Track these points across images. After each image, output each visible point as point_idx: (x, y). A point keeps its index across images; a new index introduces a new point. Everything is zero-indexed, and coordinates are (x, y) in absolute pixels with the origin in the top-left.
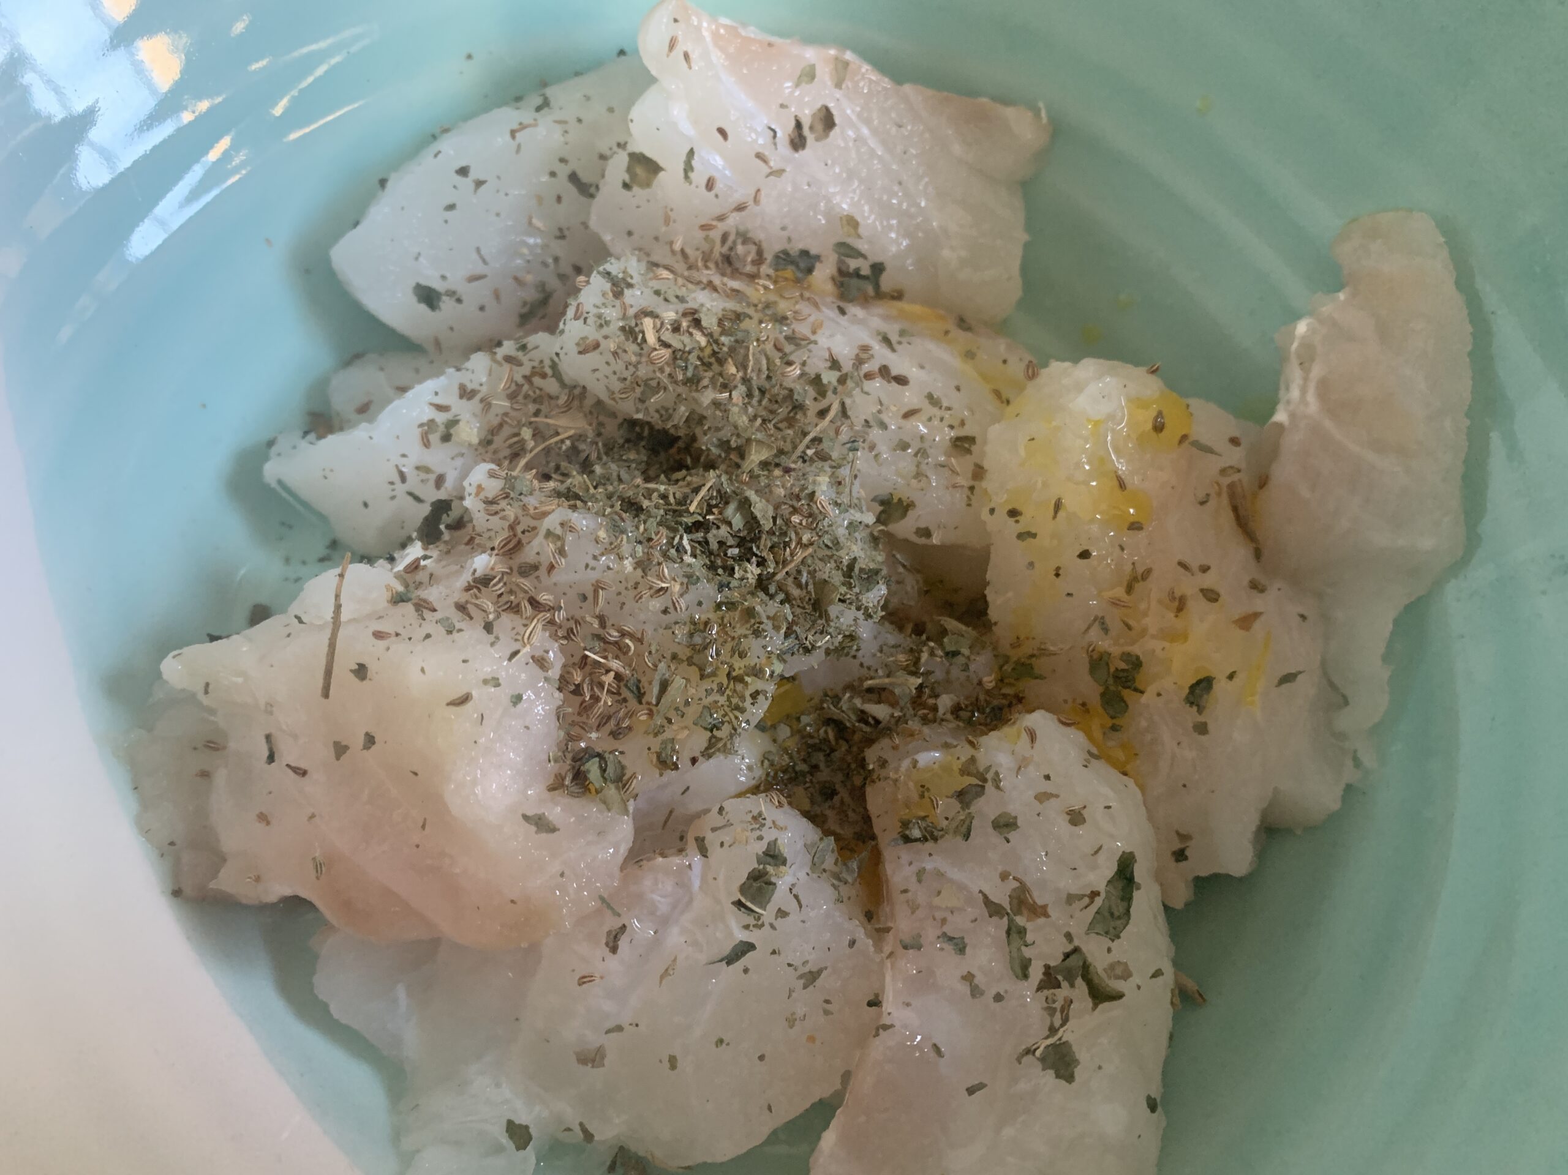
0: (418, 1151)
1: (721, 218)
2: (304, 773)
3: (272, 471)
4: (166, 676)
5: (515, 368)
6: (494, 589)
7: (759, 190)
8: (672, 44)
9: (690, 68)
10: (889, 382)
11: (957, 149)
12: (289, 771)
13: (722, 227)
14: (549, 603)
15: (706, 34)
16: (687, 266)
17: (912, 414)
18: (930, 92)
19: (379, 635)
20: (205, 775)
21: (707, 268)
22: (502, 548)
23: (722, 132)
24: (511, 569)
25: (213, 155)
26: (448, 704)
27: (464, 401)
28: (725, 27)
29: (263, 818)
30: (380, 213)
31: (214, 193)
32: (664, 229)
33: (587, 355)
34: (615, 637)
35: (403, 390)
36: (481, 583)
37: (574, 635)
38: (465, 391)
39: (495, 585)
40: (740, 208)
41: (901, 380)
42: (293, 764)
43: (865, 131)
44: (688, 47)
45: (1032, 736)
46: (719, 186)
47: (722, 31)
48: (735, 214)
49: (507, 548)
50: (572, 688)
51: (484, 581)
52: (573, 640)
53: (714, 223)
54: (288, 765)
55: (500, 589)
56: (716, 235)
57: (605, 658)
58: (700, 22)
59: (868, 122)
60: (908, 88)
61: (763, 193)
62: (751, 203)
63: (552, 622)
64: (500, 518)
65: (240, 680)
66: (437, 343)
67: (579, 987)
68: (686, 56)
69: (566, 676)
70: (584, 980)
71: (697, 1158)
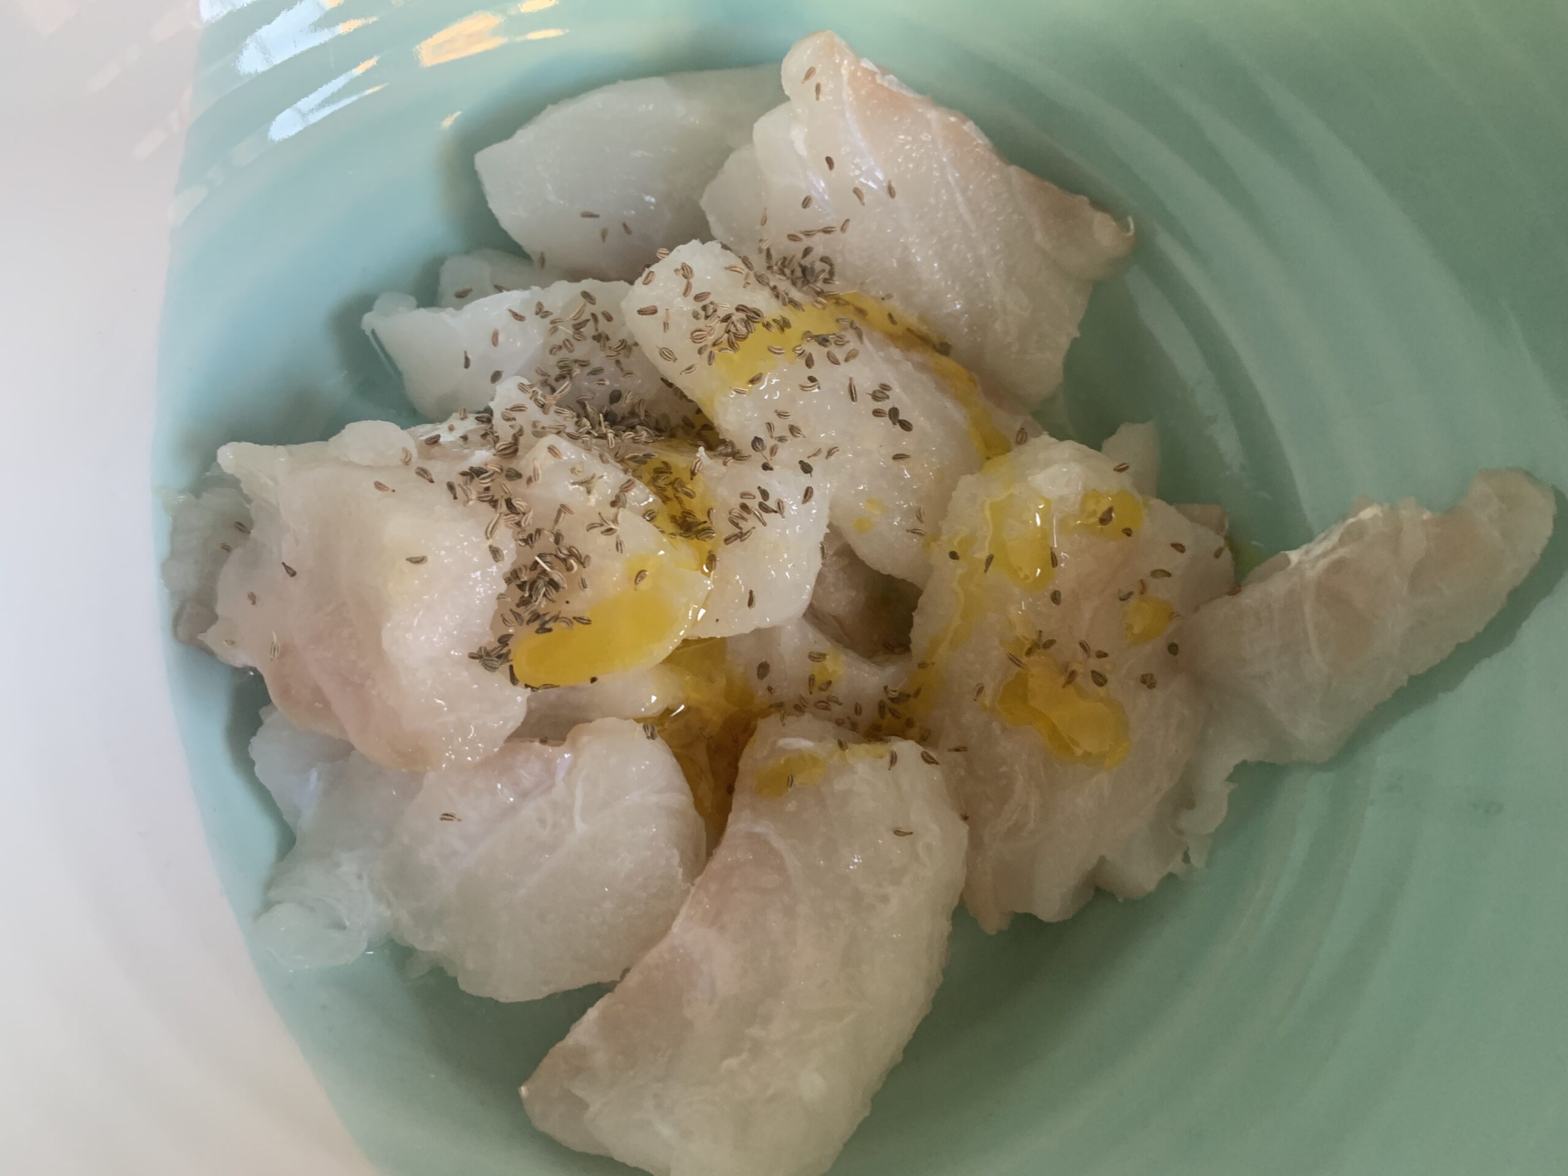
0: (279, 902)
1: (808, 234)
2: (293, 574)
3: (370, 321)
4: (220, 460)
5: (588, 304)
6: (482, 481)
7: (848, 220)
8: (810, 73)
9: (818, 99)
10: (894, 424)
11: (1039, 236)
12: (283, 567)
13: (806, 242)
14: (521, 509)
15: (844, 72)
16: (767, 265)
17: (901, 458)
18: (1031, 178)
19: (379, 486)
20: (227, 549)
21: (783, 273)
22: (502, 450)
23: (830, 161)
24: (502, 470)
25: (357, 71)
26: (407, 559)
27: (538, 317)
28: (865, 70)
29: (253, 598)
30: (524, 137)
31: (354, 98)
32: (758, 227)
33: (644, 316)
34: (564, 554)
35: (499, 289)
36: (476, 473)
37: (532, 541)
38: (540, 310)
39: (483, 479)
40: (827, 231)
41: (906, 426)
42: (287, 564)
43: (959, 198)
44: (822, 81)
45: (894, 759)
46: (814, 206)
47: (859, 74)
48: (822, 234)
49: (504, 452)
50: (518, 582)
51: (475, 473)
52: (529, 544)
53: (802, 236)
54: (283, 564)
55: (486, 483)
56: (800, 247)
57: (552, 568)
58: (842, 61)
59: (964, 191)
60: (1013, 170)
61: (851, 223)
62: (839, 229)
63: (518, 524)
64: (510, 426)
65: (271, 483)
66: (543, 260)
67: (439, 821)
68: (818, 88)
69: (518, 571)
70: (447, 817)
71: (485, 992)
